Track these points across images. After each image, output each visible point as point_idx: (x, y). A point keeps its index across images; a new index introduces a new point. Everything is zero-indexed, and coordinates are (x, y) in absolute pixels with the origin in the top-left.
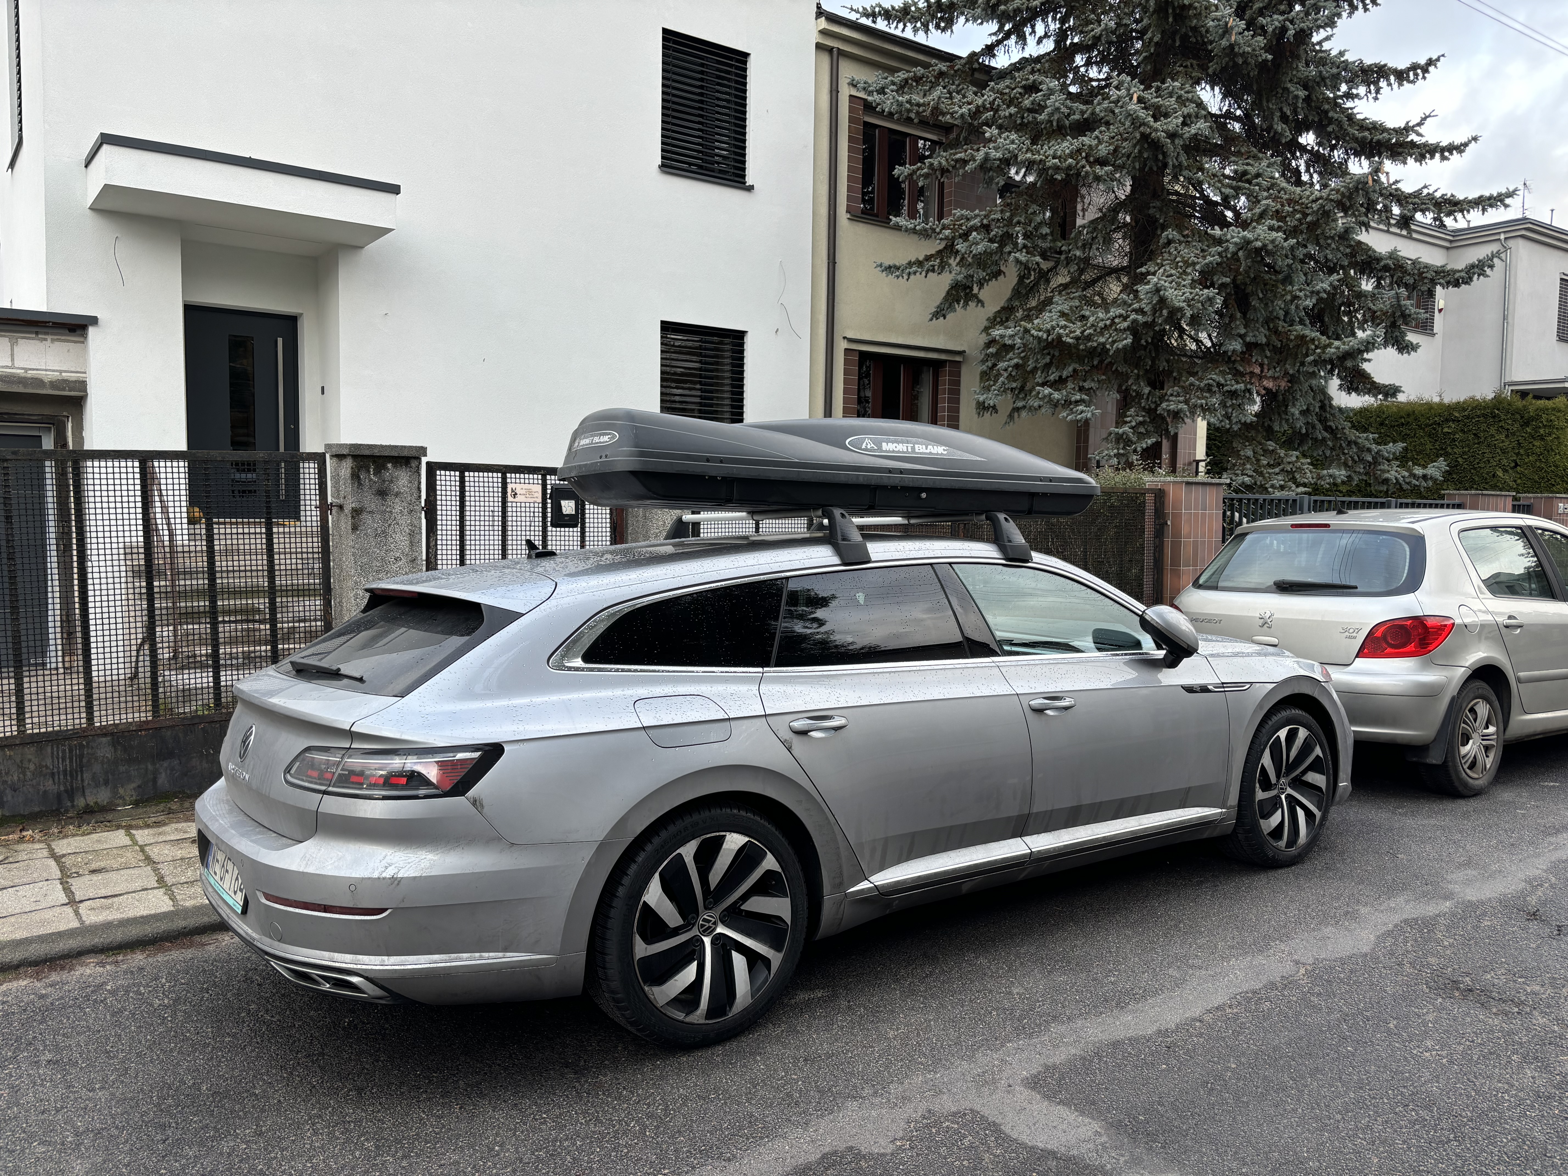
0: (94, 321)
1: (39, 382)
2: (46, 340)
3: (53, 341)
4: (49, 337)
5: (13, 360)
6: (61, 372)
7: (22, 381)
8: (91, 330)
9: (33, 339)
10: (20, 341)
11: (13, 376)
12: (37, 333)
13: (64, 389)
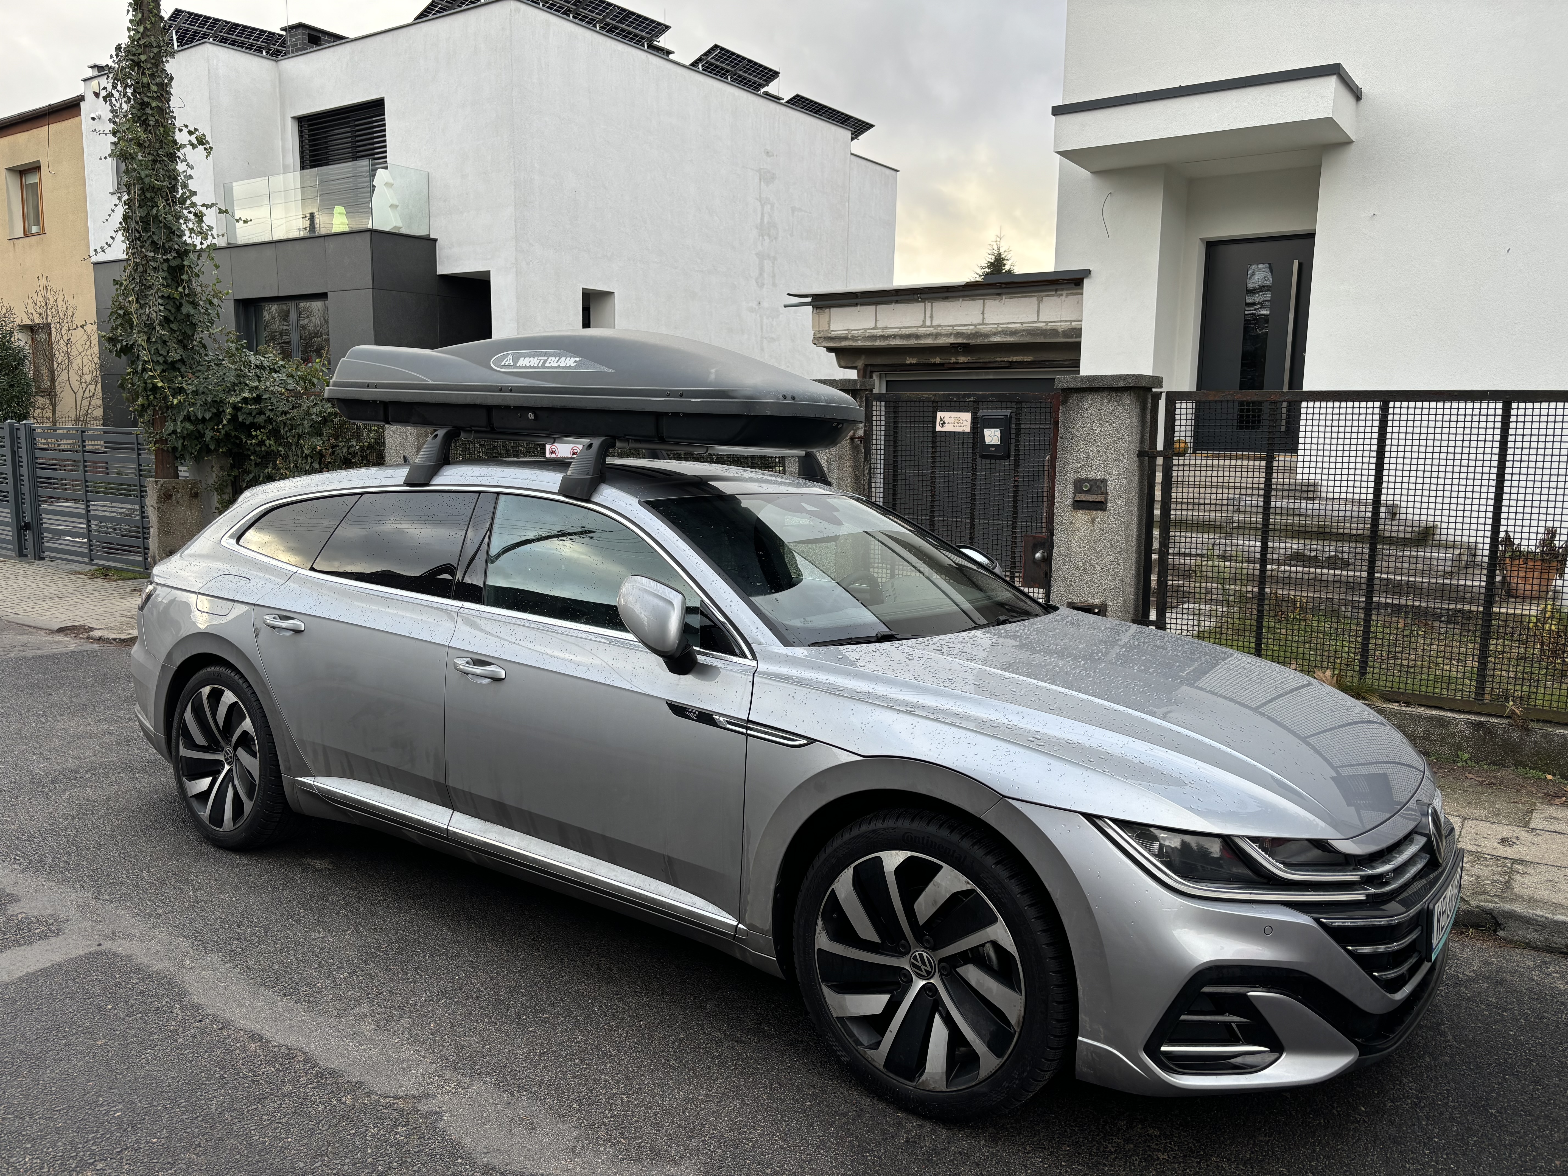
0: (1087, 273)
1: (1055, 332)
2: (1062, 295)
3: (1067, 295)
4: (1064, 293)
5: (1038, 316)
6: (1071, 321)
7: (1043, 332)
8: (1086, 282)
9: (1053, 296)
10: (1045, 299)
11: (1038, 329)
12: (1056, 290)
13: (1072, 337)
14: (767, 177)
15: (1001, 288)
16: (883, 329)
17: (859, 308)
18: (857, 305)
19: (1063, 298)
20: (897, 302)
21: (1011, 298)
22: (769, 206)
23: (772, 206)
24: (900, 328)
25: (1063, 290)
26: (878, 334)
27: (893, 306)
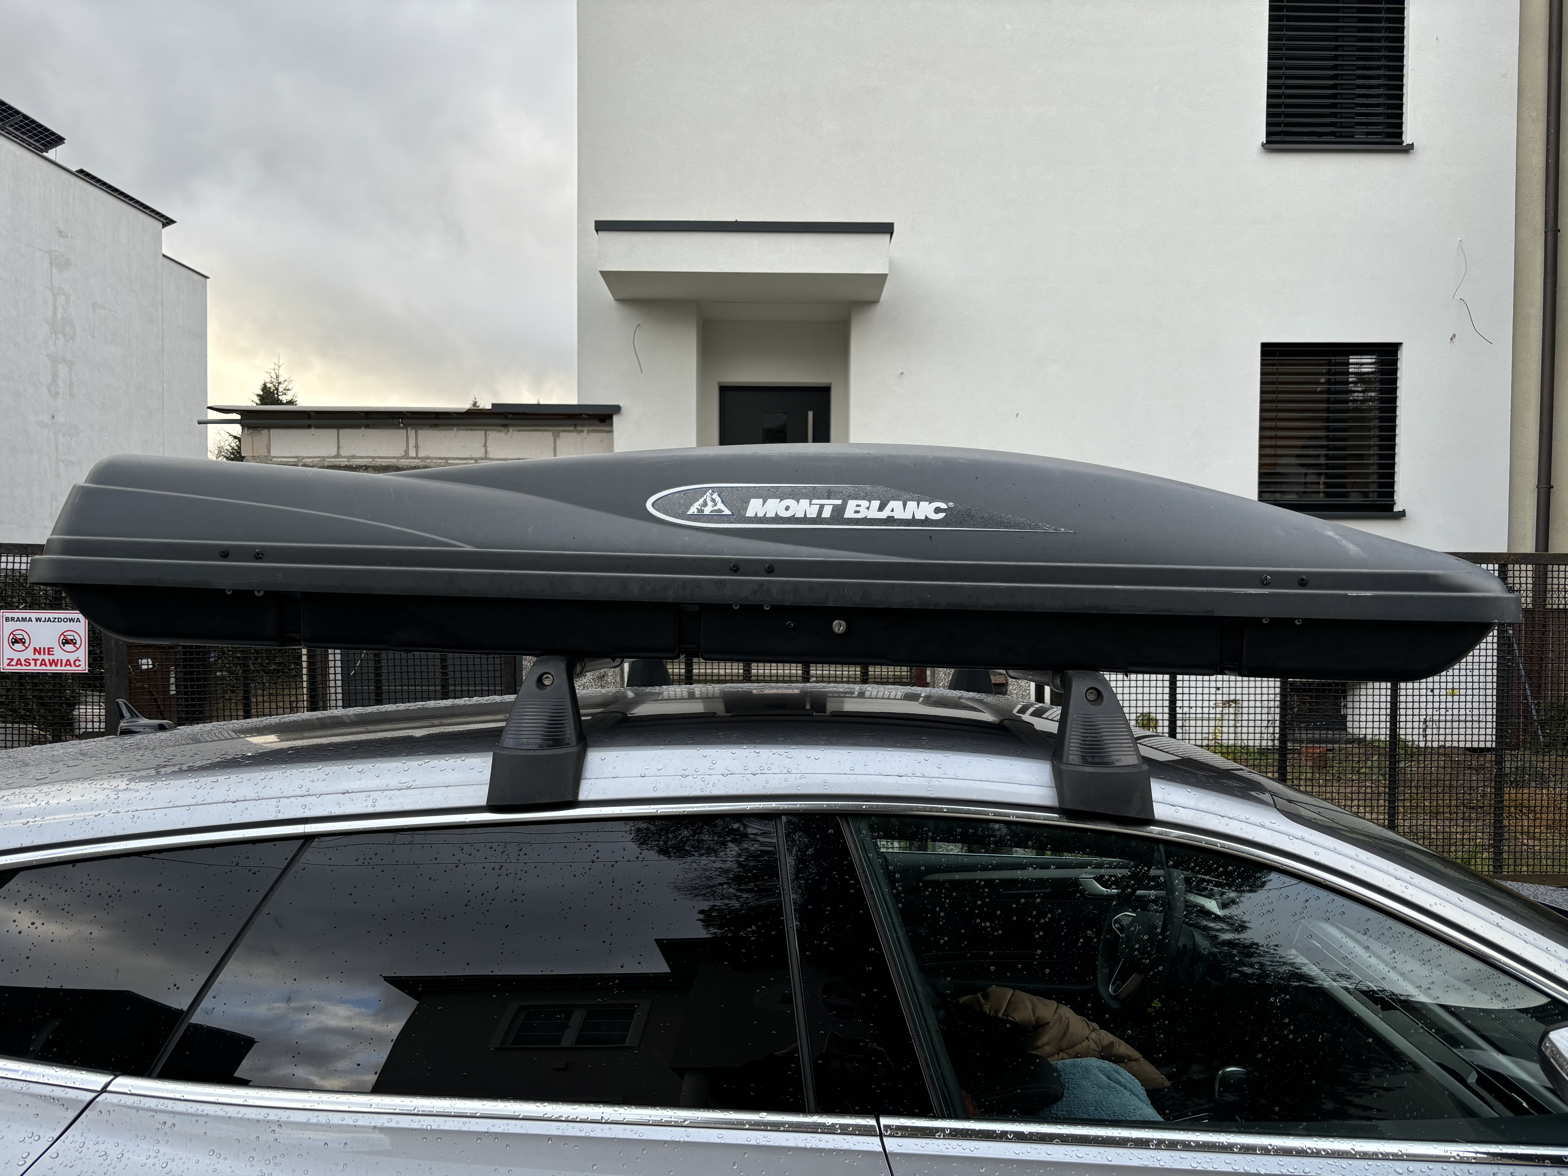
0: (617, 409)
2: (582, 431)
3: (589, 432)
4: (585, 429)
5: (555, 453)
8: (616, 419)
9: (572, 431)
10: (562, 435)
12: (575, 426)
14: (61, 263)
15: (506, 418)
16: (349, 458)
17: (313, 431)
18: (309, 427)
19: (585, 434)
20: (367, 426)
21: (519, 431)
22: (63, 298)
23: (67, 298)
24: (374, 458)
25: (583, 425)
26: (343, 464)
27: (363, 431)
